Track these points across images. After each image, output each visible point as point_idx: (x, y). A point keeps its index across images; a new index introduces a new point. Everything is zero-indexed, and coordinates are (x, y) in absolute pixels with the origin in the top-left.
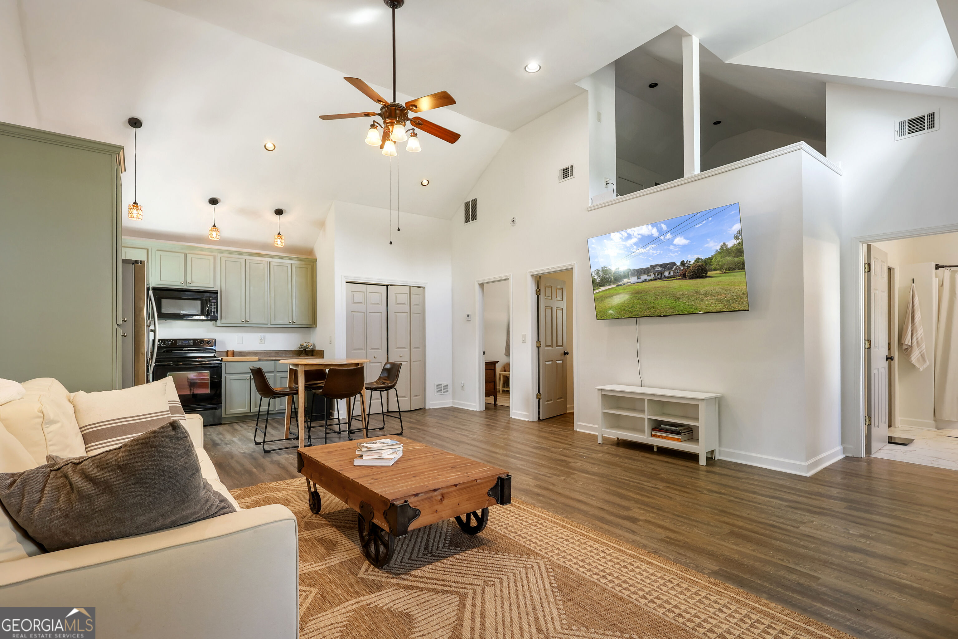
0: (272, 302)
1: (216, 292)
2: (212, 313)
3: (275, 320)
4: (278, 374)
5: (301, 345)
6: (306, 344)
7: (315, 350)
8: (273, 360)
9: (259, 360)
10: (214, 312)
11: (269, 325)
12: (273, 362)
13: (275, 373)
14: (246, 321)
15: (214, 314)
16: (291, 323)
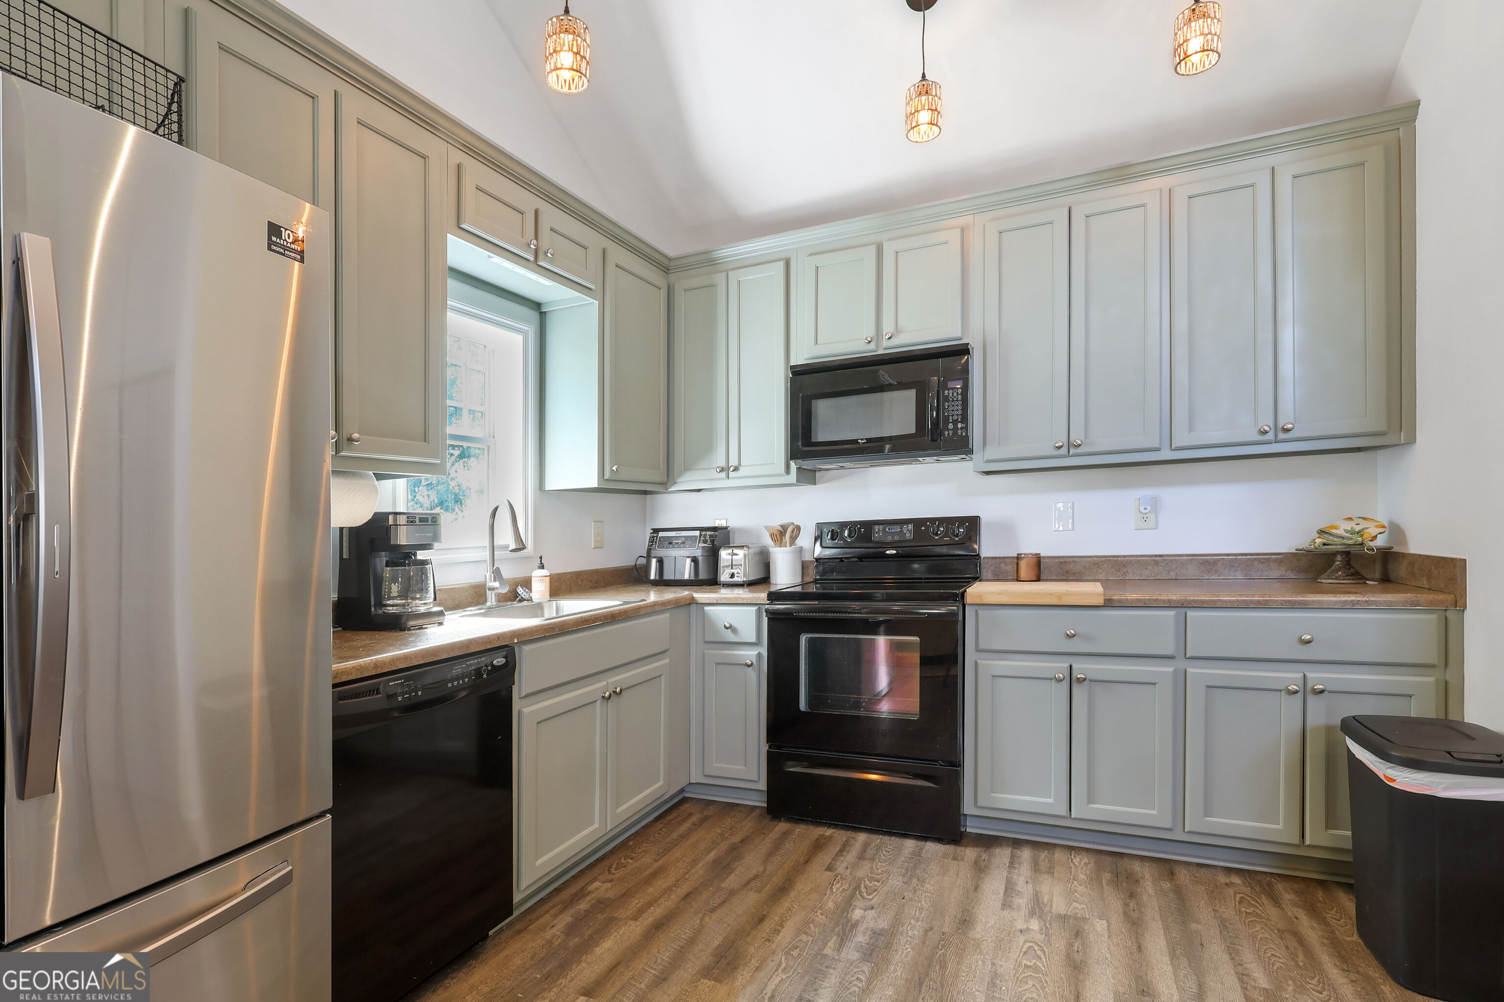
0: (1181, 351)
1: (963, 350)
2: (951, 426)
3: (1191, 429)
4: (1193, 670)
5: (1322, 532)
6: (1349, 526)
7: (1403, 555)
8: (1169, 605)
9: (1109, 604)
10: (955, 422)
11: (1166, 455)
12: (1171, 613)
13: (1181, 664)
14: (1069, 445)
15: (955, 429)
16: (1270, 436)
